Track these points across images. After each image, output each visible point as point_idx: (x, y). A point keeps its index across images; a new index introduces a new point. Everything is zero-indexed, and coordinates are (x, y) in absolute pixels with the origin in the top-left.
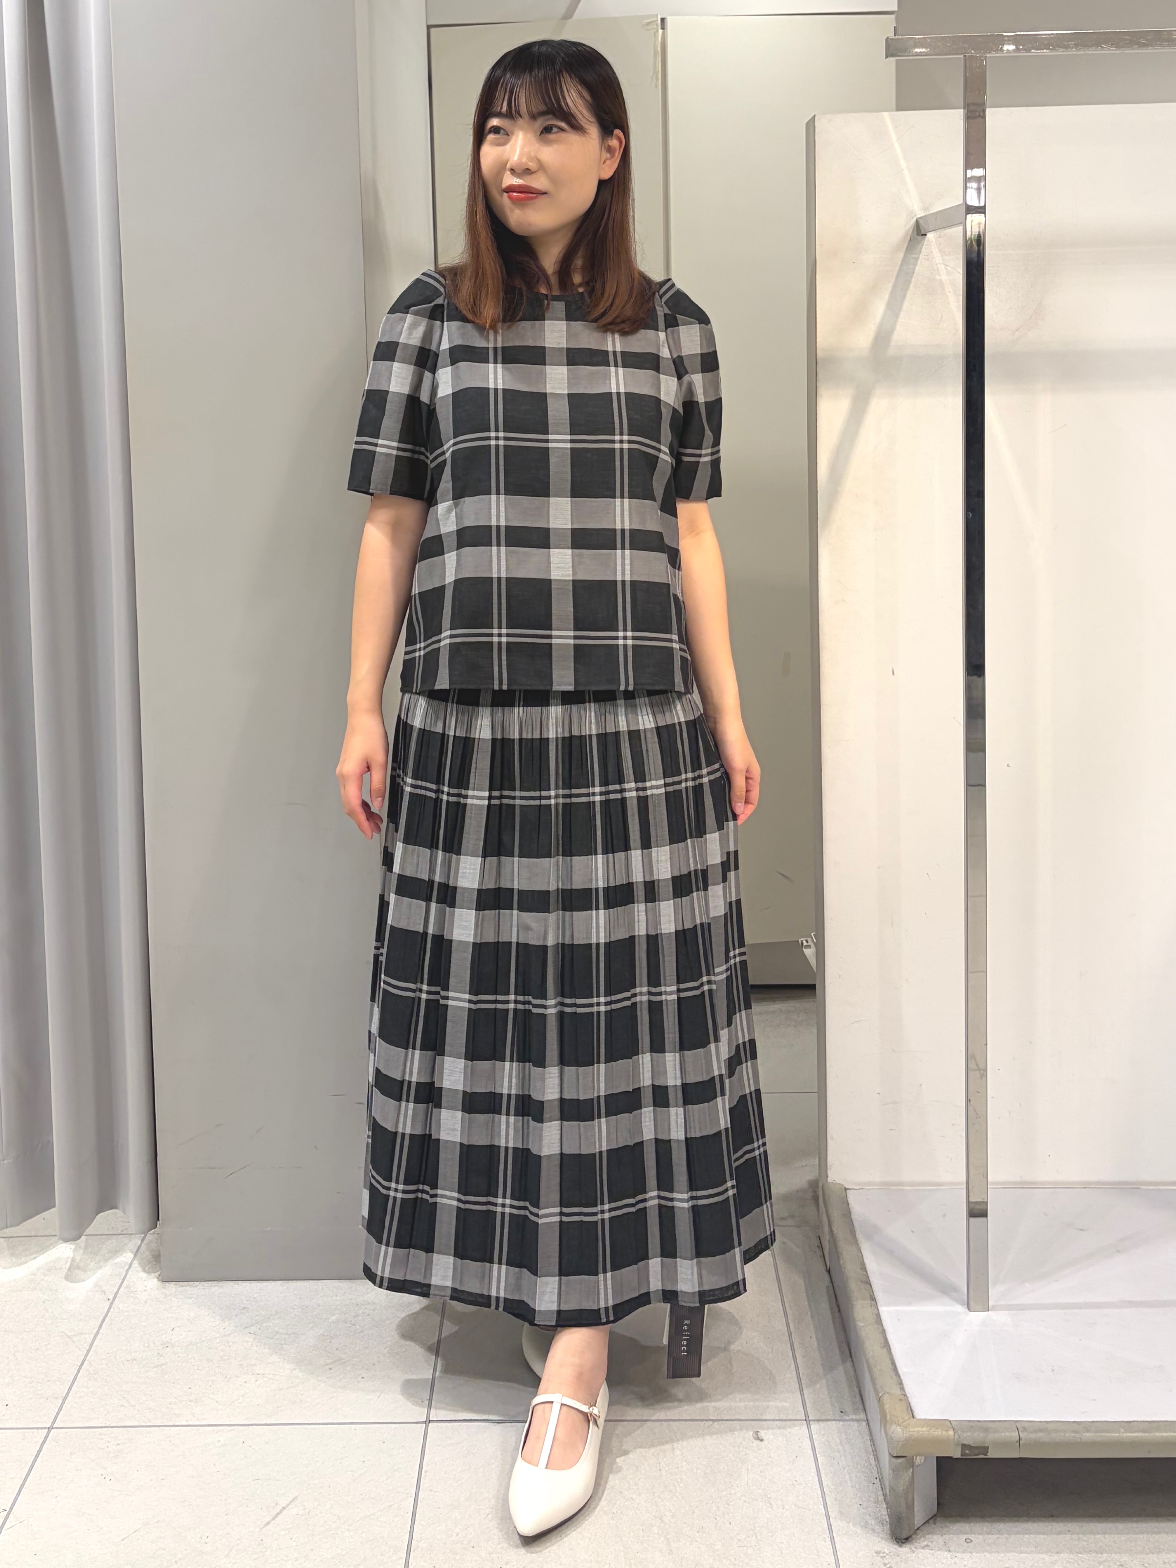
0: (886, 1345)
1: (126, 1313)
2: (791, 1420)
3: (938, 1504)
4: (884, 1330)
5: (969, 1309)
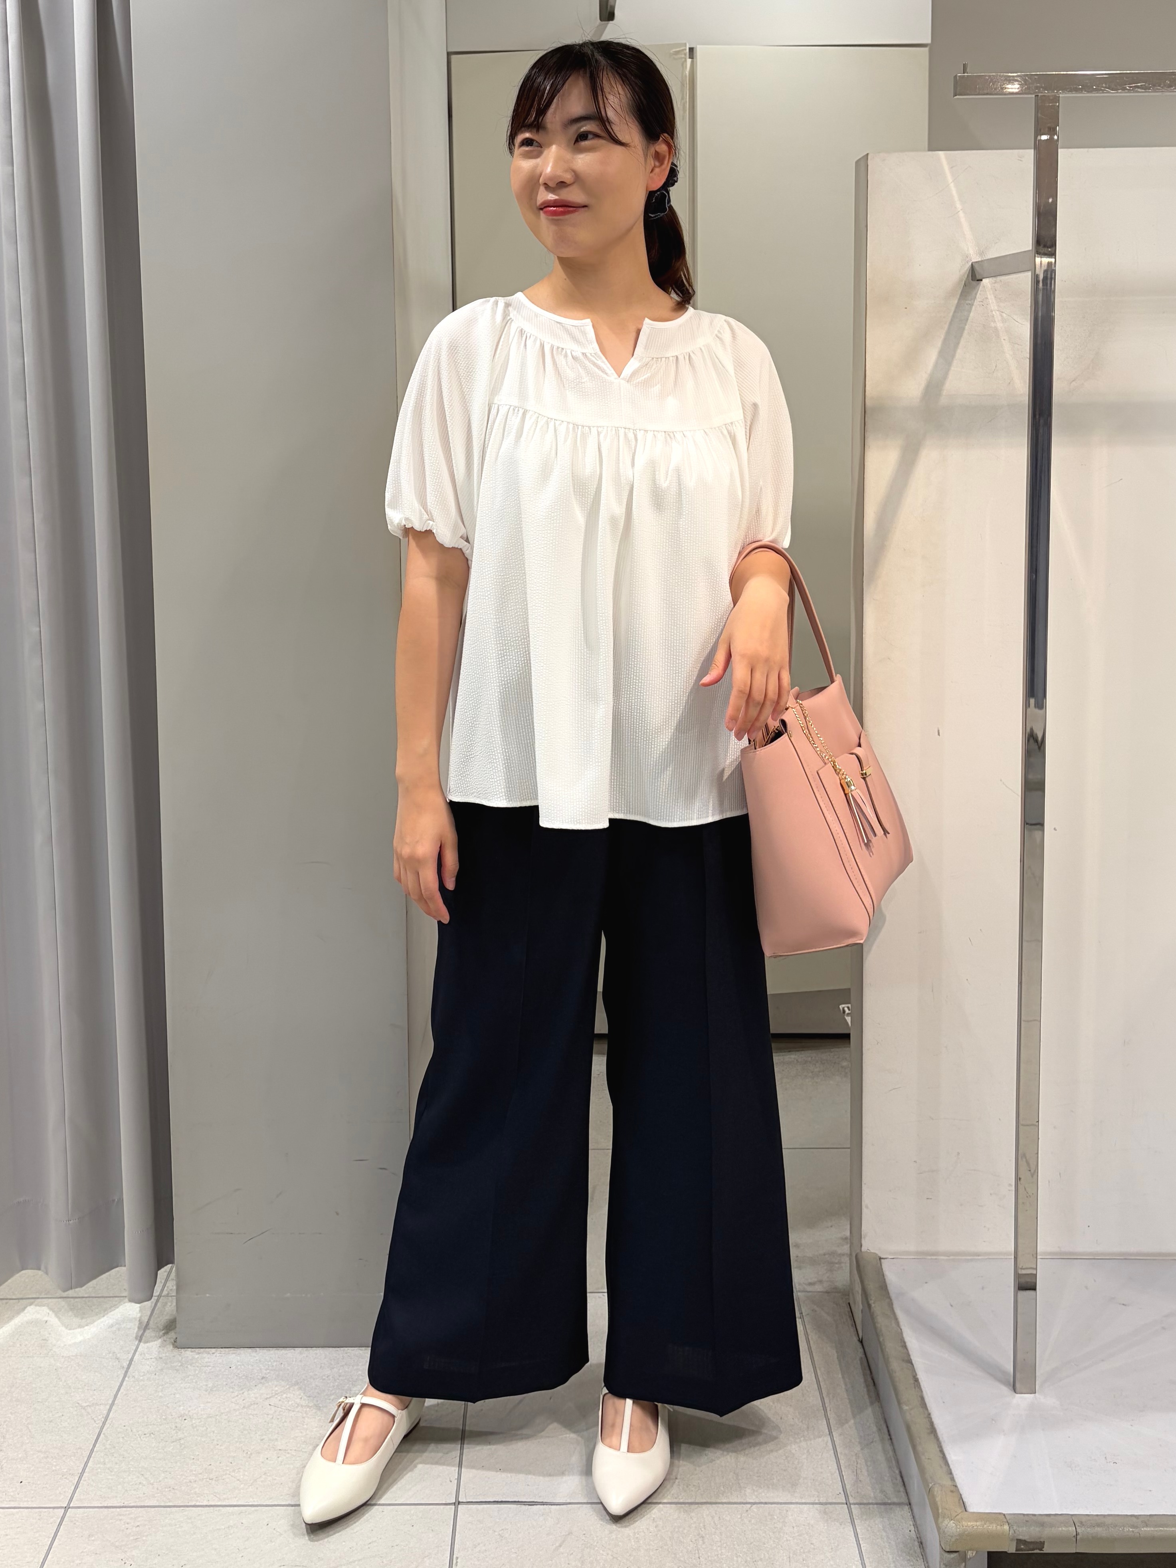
0: (933, 1430)
1: (142, 1382)
2: (831, 1504)
4: (929, 1414)
5: (1015, 1390)
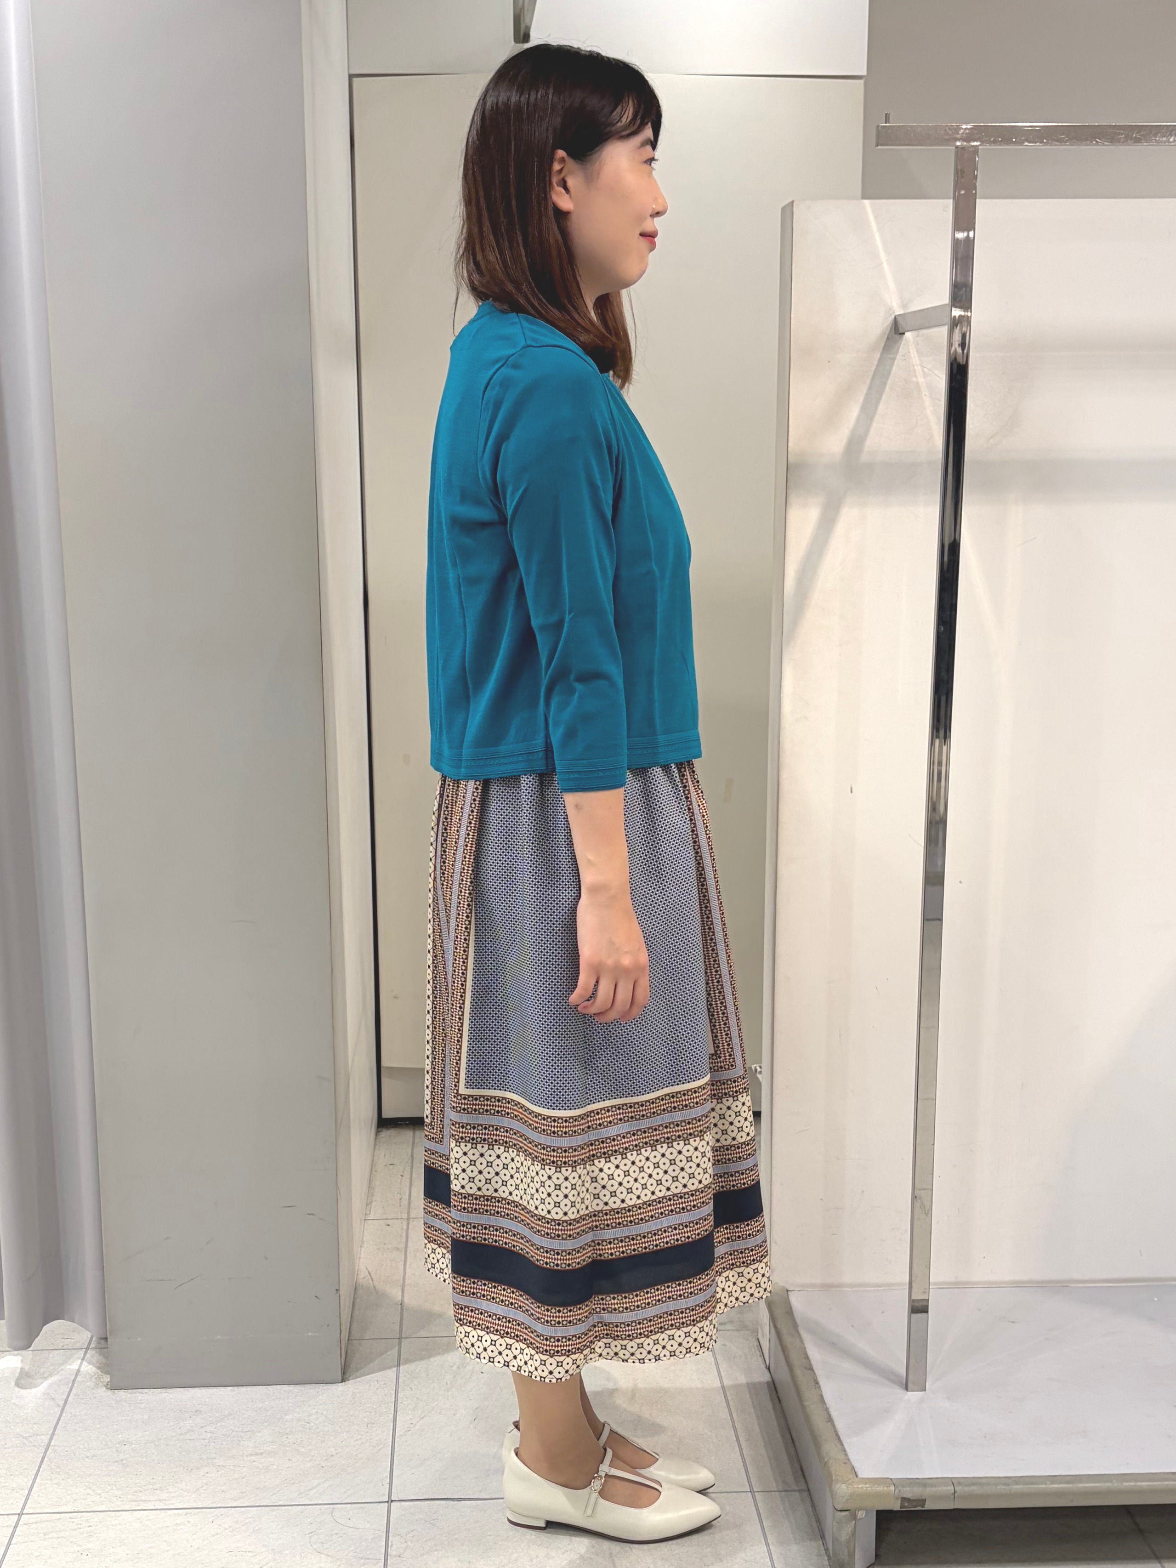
1: (79, 1417)
2: (737, 1492)
3: (877, 1555)
5: (907, 1389)
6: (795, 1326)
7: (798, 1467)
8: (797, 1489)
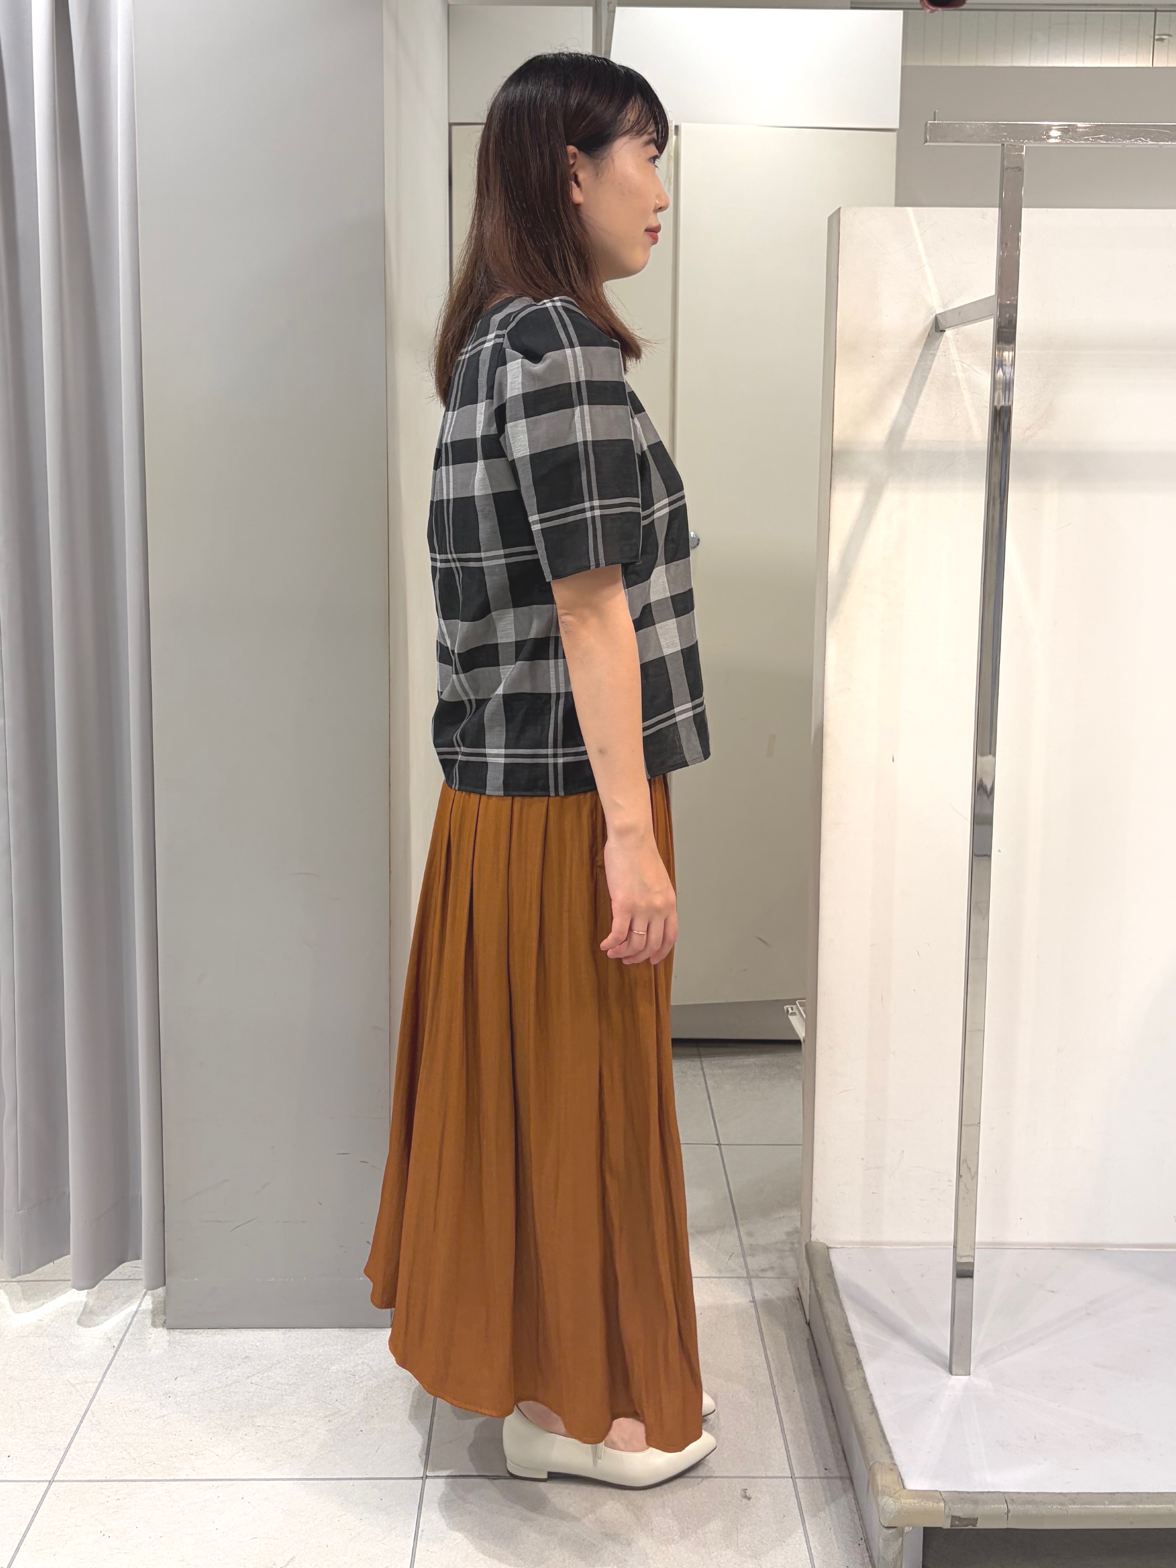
0: (874, 1411)
1: (131, 1361)
2: (777, 1477)
4: (871, 1395)
5: (951, 1372)
6: (836, 1292)
7: (839, 1447)
8: (838, 1474)
